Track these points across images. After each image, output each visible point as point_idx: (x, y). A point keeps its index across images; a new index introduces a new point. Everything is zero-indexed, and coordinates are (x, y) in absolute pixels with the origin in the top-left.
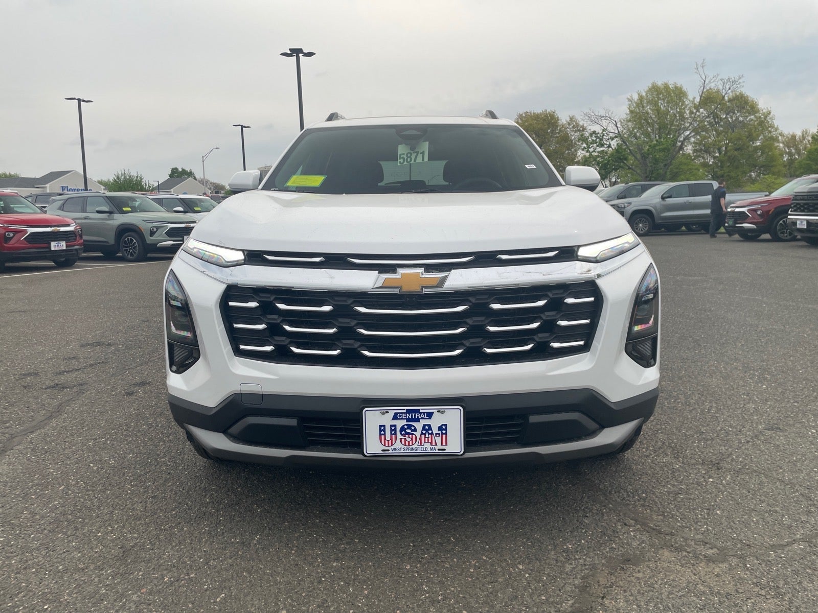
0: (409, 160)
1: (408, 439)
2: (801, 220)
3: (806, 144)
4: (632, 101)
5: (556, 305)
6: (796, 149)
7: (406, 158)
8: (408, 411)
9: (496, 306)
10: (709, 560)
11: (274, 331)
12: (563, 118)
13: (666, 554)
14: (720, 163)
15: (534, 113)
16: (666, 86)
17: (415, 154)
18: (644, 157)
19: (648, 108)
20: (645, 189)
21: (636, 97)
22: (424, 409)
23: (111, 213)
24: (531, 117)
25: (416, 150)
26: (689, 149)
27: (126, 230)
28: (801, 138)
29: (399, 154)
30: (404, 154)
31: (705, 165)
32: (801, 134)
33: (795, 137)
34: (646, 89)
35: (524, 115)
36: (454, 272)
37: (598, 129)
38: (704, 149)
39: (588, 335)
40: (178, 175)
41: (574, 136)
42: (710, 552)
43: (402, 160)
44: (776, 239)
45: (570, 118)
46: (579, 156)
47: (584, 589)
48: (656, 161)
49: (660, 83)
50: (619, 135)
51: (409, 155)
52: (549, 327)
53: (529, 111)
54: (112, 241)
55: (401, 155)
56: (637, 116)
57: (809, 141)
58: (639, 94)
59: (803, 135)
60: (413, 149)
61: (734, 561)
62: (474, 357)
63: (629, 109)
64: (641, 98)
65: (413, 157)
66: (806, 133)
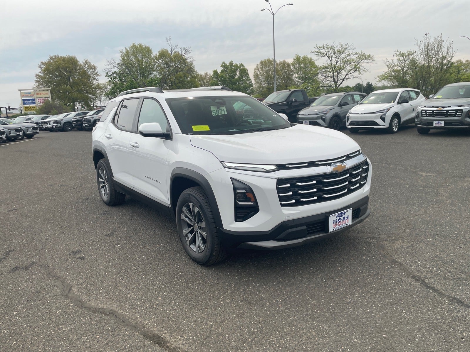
0: (218, 113)
1: (340, 223)
3: (207, 80)
4: (122, 53)
6: (203, 82)
7: (216, 112)
8: (340, 213)
15: (61, 57)
16: (141, 46)
17: (220, 111)
19: (132, 58)
21: (124, 51)
24: (60, 59)
25: (220, 109)
28: (205, 77)
29: (212, 110)
30: (215, 111)
32: (204, 75)
33: (202, 76)
34: (129, 46)
35: (54, 58)
43: (214, 114)
45: (85, 61)
46: (95, 84)
49: (137, 44)
51: (217, 111)
53: (57, 55)
55: (213, 111)
57: (208, 78)
58: (126, 49)
59: (205, 75)
60: (218, 108)
63: (121, 57)
64: (127, 52)
65: (220, 112)
66: (207, 74)
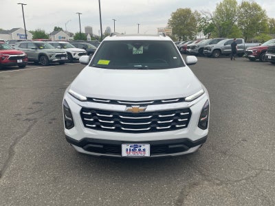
2: (270, 56)
5: (178, 115)
9: (160, 116)
10: (218, 184)
11: (96, 121)
12: (193, 11)
13: (206, 182)
14: (247, 29)
18: (220, 27)
20: (219, 41)
22: (139, 145)
23: (36, 49)
26: (236, 23)
27: (41, 55)
31: (241, 29)
36: (148, 106)
37: (205, 17)
38: (241, 23)
39: (187, 123)
40: (57, 30)
41: (196, 18)
42: (218, 182)
44: (261, 61)
47: (182, 193)
48: (224, 29)
50: (212, 19)
52: (176, 121)
54: (37, 58)
56: (219, 11)
61: (224, 185)
62: (153, 130)
